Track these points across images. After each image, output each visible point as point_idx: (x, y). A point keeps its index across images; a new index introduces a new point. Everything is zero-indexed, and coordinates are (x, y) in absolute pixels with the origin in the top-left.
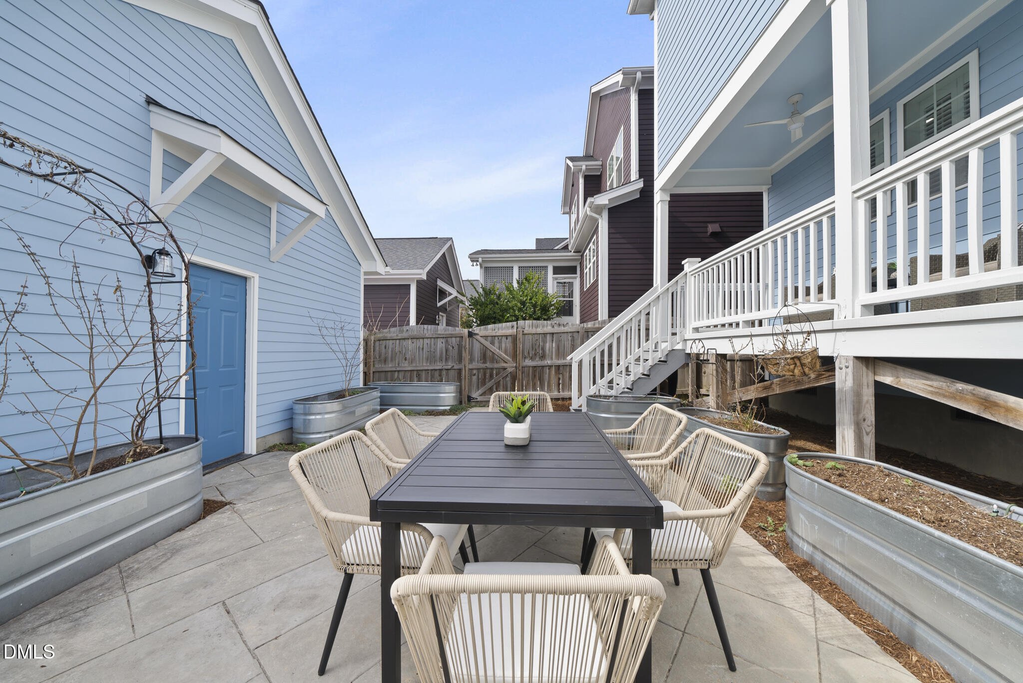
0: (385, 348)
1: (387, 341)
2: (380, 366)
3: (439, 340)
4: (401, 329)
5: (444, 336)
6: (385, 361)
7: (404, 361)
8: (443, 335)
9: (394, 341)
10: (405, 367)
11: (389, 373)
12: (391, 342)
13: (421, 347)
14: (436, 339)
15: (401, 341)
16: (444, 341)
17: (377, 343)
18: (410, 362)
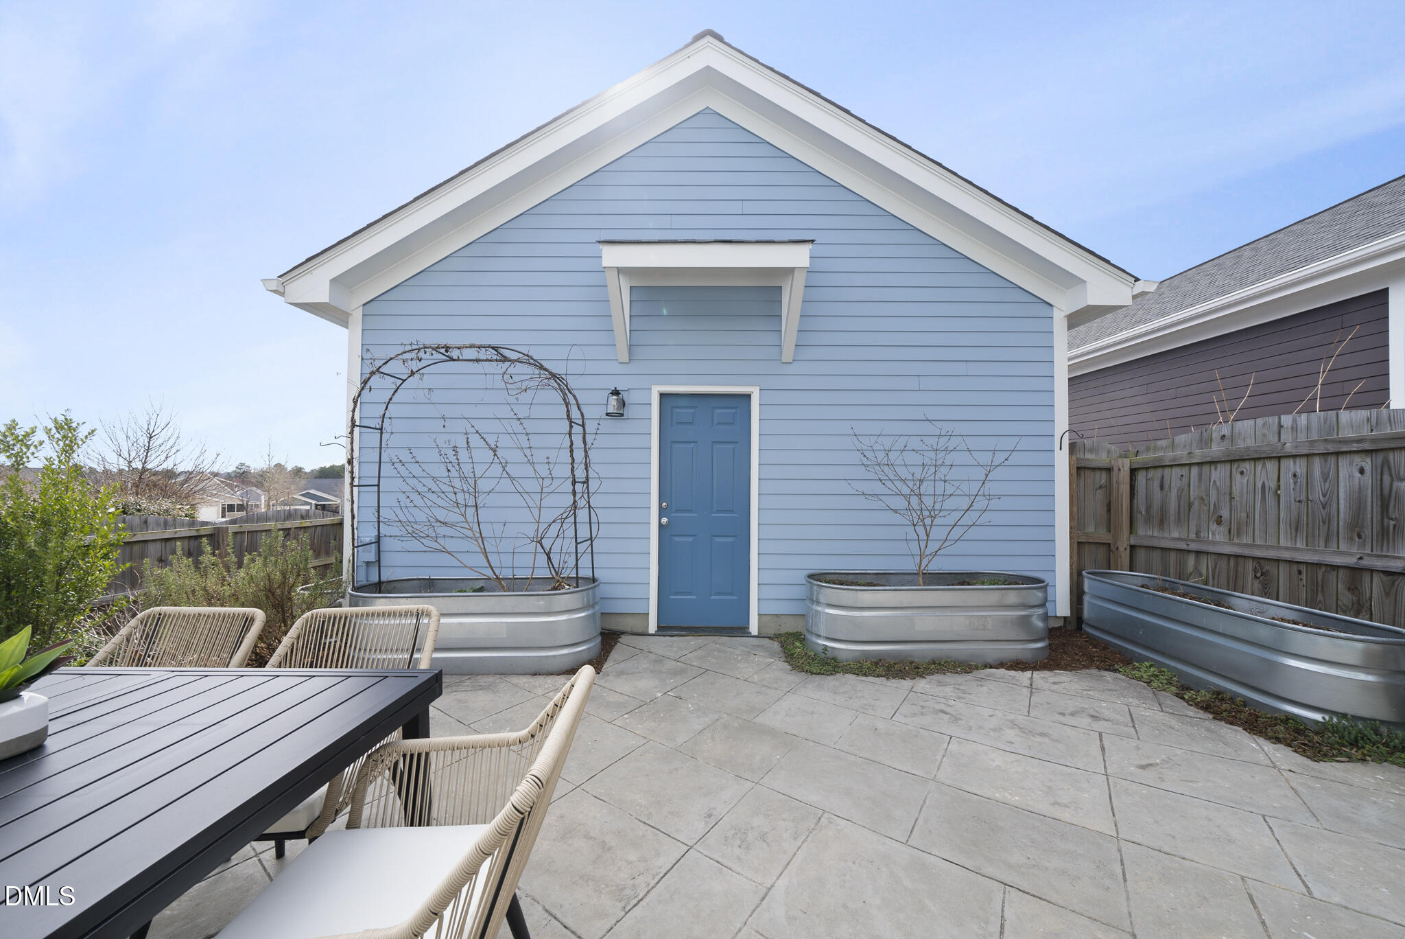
0: (1162, 487)
1: (1167, 471)
2: (1149, 533)
3: (1343, 462)
4: (1205, 435)
5: (1367, 446)
6: (1162, 522)
7: (1214, 526)
8: (1359, 441)
9: (1184, 471)
10: (1214, 543)
11: (1173, 556)
12: (1176, 472)
13: (1272, 484)
14: (1332, 460)
15: (1206, 469)
16: (1367, 463)
17: (1141, 477)
18: (1234, 531)
